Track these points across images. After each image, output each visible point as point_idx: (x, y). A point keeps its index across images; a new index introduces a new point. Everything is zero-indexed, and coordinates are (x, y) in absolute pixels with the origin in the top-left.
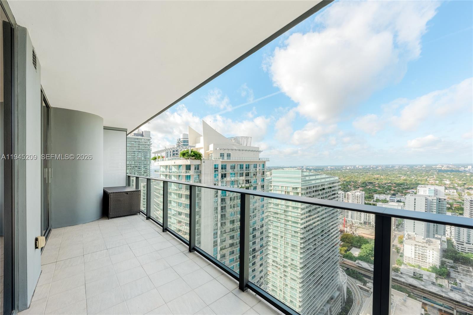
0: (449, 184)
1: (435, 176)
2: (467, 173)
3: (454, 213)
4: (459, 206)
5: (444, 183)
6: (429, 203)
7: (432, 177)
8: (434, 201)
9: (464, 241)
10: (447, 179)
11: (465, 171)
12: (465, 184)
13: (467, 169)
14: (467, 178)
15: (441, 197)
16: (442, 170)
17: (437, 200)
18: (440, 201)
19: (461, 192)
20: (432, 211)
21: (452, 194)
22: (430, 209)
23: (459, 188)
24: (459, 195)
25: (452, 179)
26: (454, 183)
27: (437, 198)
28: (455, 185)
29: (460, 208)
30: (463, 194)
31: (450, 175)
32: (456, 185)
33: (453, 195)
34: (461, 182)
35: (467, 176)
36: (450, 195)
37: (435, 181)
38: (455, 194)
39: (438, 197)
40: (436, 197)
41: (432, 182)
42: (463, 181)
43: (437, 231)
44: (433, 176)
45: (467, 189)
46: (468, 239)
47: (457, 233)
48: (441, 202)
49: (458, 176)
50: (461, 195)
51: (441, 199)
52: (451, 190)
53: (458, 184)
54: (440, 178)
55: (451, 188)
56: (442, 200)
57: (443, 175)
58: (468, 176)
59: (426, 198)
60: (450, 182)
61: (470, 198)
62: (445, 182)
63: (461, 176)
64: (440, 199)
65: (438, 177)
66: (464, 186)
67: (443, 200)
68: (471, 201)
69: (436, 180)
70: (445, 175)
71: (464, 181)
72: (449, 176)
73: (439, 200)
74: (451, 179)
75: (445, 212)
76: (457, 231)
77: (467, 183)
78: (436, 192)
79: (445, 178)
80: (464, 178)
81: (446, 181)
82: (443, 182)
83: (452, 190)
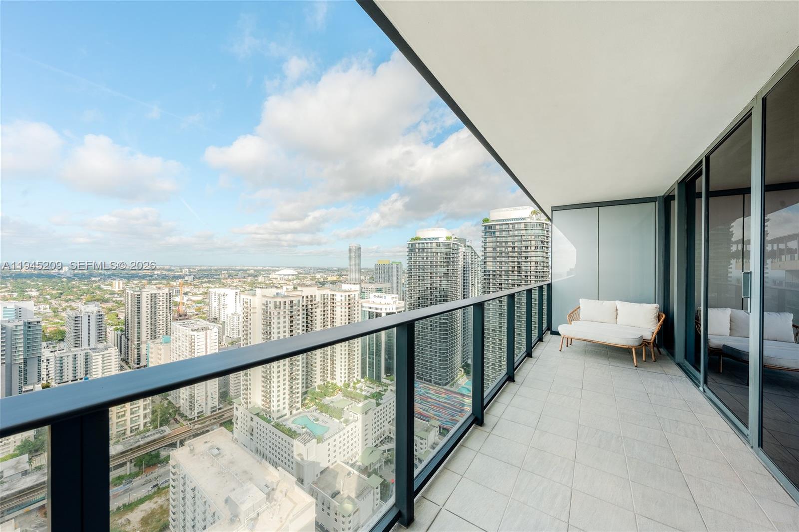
0: (38, 296)
1: (9, 285)
2: (63, 278)
3: (50, 342)
4: (56, 329)
5: (28, 295)
6: (9, 334)
7: (3, 286)
8: (19, 328)
9: (69, 379)
10: (33, 288)
11: (59, 274)
12: (62, 294)
13: (62, 272)
14: (64, 285)
15: (31, 320)
16: (22, 273)
17: (25, 325)
18: (30, 327)
19: (56, 306)
20: (16, 347)
21: (42, 311)
22: (12, 344)
23: (53, 301)
24: (54, 312)
25: (42, 288)
26: (45, 294)
27: (25, 323)
28: (47, 297)
29: (57, 331)
30: (59, 310)
31: (37, 281)
32: (49, 297)
33: (45, 314)
34: (56, 292)
35: (63, 282)
36: (40, 314)
37: (10, 294)
38: (49, 311)
39: (26, 320)
40: (22, 322)
41: (5, 296)
42: (57, 290)
43: (26, 379)
44: (6, 285)
45: (65, 301)
46: (74, 374)
47: (59, 371)
48: (32, 328)
49: (51, 283)
50: (58, 312)
51: (32, 322)
52: (41, 307)
53: (52, 296)
54: (20, 288)
55: (40, 302)
56: (33, 324)
57: (25, 282)
58: (65, 282)
59: (2, 326)
60: (38, 293)
61: (74, 314)
62: (30, 293)
63: (54, 282)
64: (29, 323)
65: (15, 286)
66: (60, 297)
67: (36, 323)
68: (75, 318)
69: (13, 292)
70: (29, 282)
71: (60, 290)
72: (35, 283)
73: (29, 325)
74: (40, 289)
75: (39, 342)
76: (59, 368)
77: (64, 293)
78: (19, 312)
79: (30, 287)
80: (60, 285)
81: (32, 291)
82: (26, 293)
83: (43, 306)
